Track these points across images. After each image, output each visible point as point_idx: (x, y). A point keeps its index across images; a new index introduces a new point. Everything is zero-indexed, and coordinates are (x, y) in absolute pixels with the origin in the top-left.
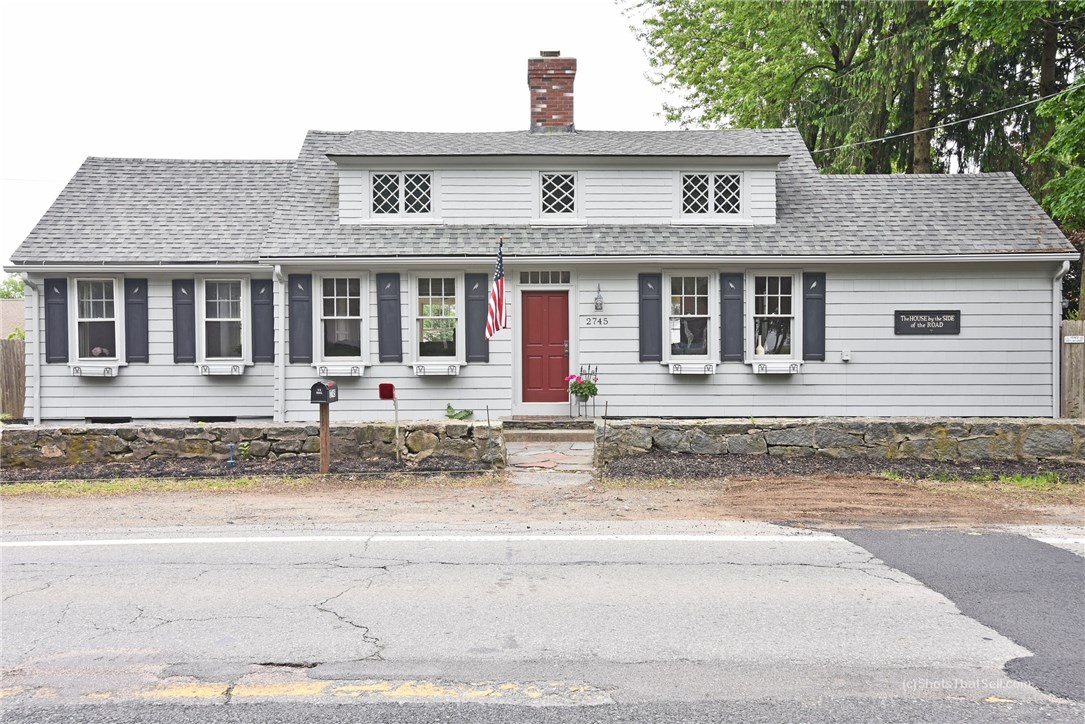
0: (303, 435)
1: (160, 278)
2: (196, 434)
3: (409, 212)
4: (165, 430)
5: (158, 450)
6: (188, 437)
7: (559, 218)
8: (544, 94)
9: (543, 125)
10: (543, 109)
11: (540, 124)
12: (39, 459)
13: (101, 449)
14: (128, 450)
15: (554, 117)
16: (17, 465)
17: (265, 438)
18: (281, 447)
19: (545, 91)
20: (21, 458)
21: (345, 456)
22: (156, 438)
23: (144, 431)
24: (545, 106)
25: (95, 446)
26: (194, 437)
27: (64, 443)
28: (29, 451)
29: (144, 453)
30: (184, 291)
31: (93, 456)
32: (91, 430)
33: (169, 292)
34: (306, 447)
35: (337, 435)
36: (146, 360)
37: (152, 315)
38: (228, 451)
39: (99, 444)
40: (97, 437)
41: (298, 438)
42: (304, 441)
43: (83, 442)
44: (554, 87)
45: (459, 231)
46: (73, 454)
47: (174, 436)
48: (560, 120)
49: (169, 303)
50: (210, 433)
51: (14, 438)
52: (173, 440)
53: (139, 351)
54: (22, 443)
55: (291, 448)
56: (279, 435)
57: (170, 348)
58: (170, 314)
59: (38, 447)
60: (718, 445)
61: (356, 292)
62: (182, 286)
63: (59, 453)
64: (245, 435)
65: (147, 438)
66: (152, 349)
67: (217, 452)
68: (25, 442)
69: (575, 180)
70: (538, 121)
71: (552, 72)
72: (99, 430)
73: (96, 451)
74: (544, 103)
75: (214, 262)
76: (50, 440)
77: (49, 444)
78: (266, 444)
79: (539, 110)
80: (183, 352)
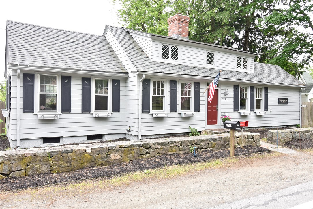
0: (208, 141)
1: (77, 76)
2: (173, 144)
3: (172, 59)
4: (162, 143)
5: (160, 152)
6: (171, 145)
7: (210, 66)
8: (181, 26)
9: (181, 36)
10: (181, 31)
11: (180, 35)
12: (110, 161)
13: (137, 153)
14: (147, 153)
15: (184, 34)
16: (99, 165)
17: (196, 144)
18: (202, 147)
19: (181, 25)
20: (101, 161)
21: (221, 148)
22: (158, 147)
23: (153, 144)
24: (181, 30)
25: (135, 152)
26: (173, 145)
27: (120, 152)
28: (105, 157)
29: (154, 154)
30: (86, 83)
31: (134, 157)
32: (132, 145)
33: (80, 83)
34: (210, 146)
35: (219, 141)
36: (70, 112)
37: (72, 92)
38: (185, 150)
39: (136, 151)
40: (135, 148)
41: (207, 143)
42: (208, 144)
43: (129, 151)
44: (184, 25)
45: (186, 67)
46: (125, 157)
47: (165, 145)
48: (185, 35)
49: (80, 87)
50: (178, 143)
51: (97, 151)
52: (165, 147)
53: (66, 107)
54: (101, 154)
55: (205, 147)
56: (201, 142)
57: (80, 106)
58: (80, 92)
59: (109, 155)
60: (304, 137)
61: (163, 86)
62: (86, 80)
63: (119, 157)
64: (190, 143)
65: (155, 147)
66: (72, 106)
67: (181, 150)
68: (103, 153)
69: (214, 55)
70: (179, 34)
71: (184, 20)
72: (135, 145)
73: (135, 155)
74: (181, 29)
75: (102, 71)
76: (114, 151)
77: (114, 153)
78: (197, 146)
79: (180, 31)
80: (86, 108)
